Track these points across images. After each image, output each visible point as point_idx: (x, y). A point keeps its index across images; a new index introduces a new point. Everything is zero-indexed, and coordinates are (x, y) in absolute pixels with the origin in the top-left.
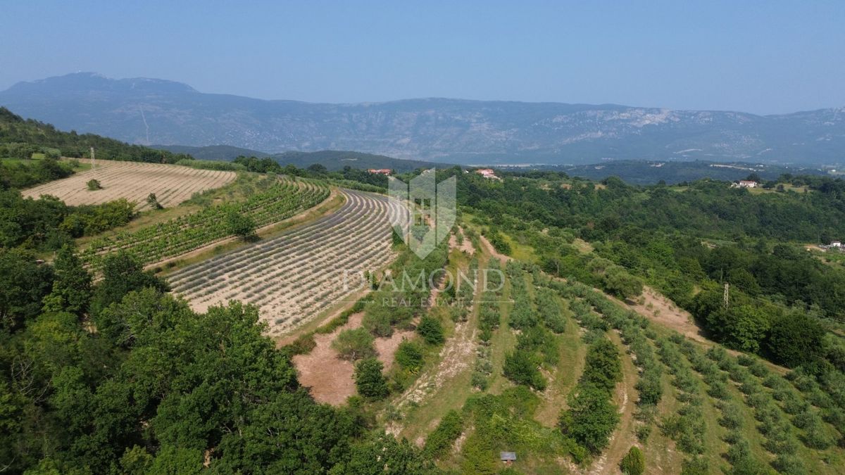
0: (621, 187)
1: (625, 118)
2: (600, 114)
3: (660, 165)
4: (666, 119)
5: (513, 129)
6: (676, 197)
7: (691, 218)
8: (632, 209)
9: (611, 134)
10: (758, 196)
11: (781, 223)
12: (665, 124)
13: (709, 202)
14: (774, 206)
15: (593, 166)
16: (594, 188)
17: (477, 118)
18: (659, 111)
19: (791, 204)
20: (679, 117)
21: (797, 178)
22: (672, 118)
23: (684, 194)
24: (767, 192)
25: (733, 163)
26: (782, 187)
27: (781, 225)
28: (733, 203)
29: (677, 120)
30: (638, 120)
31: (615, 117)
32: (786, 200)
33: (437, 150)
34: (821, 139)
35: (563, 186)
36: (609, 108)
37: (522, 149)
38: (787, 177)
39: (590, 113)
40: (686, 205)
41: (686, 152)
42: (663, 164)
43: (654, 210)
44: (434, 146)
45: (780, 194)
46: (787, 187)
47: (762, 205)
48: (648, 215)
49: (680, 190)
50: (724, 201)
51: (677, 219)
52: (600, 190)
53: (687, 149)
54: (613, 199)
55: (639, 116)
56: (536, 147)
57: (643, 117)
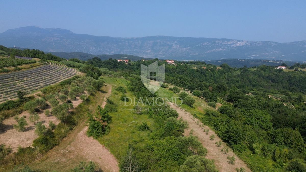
0: (228, 68)
1: (230, 43)
2: (220, 42)
3: (243, 61)
4: (245, 44)
5: (188, 47)
6: (252, 73)
7: (259, 82)
8: (233, 78)
9: (224, 49)
10: (287, 72)
11: (299, 84)
12: (245, 46)
13: (266, 75)
14: (295, 77)
15: (218, 61)
16: (216, 68)
17: (175, 43)
18: (242, 41)
19: (302, 76)
20: (250, 43)
21: (302, 65)
22: (247, 44)
23: (255, 72)
24: (291, 71)
25: (271, 60)
26: (297, 69)
27: (299, 85)
28: (277, 76)
29: (249, 44)
30: (235, 44)
31: (226, 43)
32: (299, 74)
33: (160, 55)
34: (303, 52)
35: (203, 68)
36: (224, 40)
37: (192, 55)
38: (298, 65)
39: (217, 42)
40: (257, 76)
41: (253, 56)
42: (244, 60)
43: (243, 78)
44: (159, 53)
45: (297, 72)
46: (299, 69)
47: (290, 76)
48: (240, 81)
49: (253, 70)
50: (273, 75)
51: (253, 83)
52: (219, 70)
53: (252, 55)
54: (224, 74)
55: (235, 43)
56: (197, 54)
57: (237, 43)
